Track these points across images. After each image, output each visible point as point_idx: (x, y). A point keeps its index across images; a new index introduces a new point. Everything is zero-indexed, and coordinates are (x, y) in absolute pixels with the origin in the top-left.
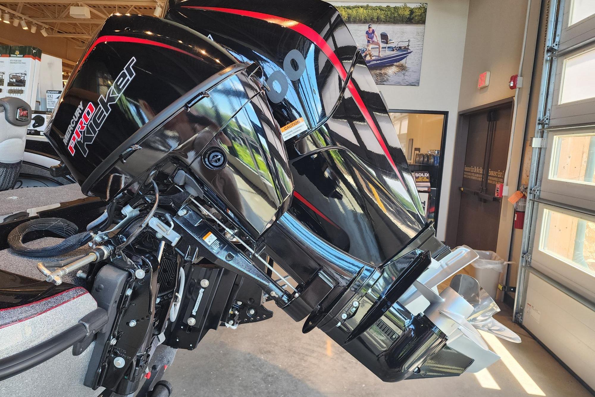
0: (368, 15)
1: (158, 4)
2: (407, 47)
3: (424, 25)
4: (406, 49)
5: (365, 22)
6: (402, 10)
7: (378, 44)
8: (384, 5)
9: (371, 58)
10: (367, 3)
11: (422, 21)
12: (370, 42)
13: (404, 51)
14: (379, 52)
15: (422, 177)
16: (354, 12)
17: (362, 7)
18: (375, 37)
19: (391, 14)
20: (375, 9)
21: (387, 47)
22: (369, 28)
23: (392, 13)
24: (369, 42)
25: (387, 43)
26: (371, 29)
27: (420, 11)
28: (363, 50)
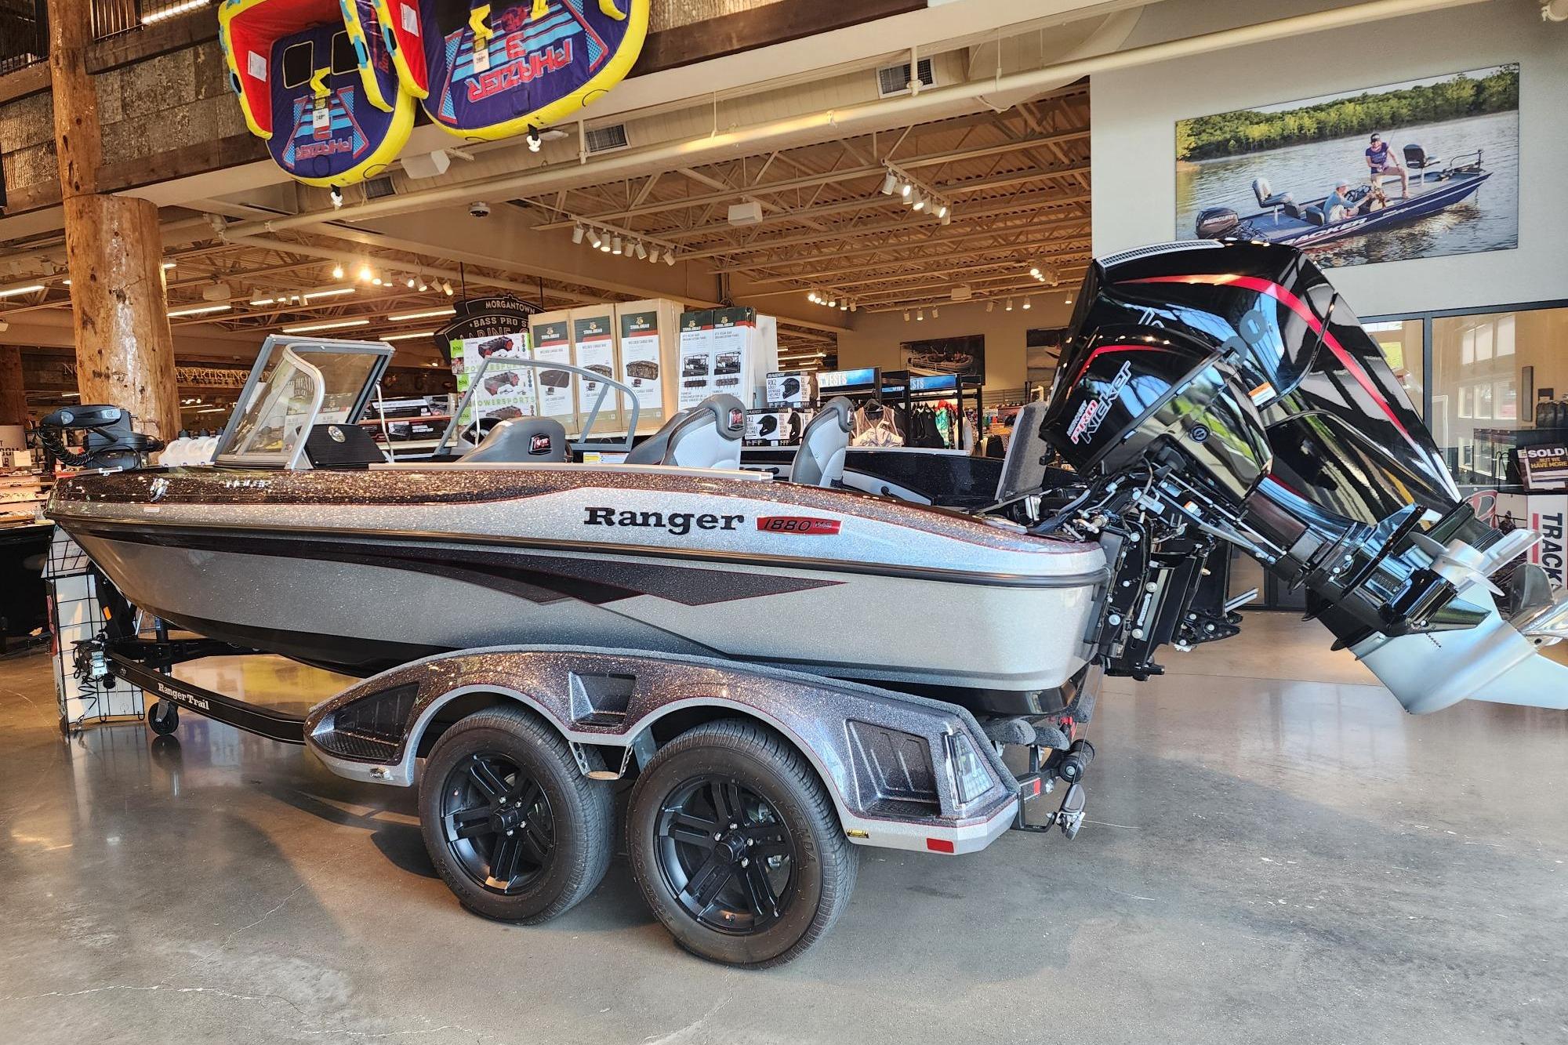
0: (1366, 114)
1: (890, 170)
2: (1476, 166)
3: (1516, 111)
4: (1473, 170)
5: (1361, 129)
6: (1455, 88)
7: (1398, 171)
8: (1407, 87)
9: (1384, 205)
10: (1363, 91)
11: (1509, 101)
12: (1377, 172)
13: (1470, 177)
14: (1404, 189)
15: (1547, 457)
16: (1333, 115)
17: (1350, 101)
18: (1389, 157)
19: (1426, 103)
20: (1384, 98)
21: (1423, 176)
22: (1374, 141)
23: (1428, 100)
24: (1374, 171)
25: (1422, 166)
26: (1378, 144)
27: (1503, 83)
28: (1363, 191)
